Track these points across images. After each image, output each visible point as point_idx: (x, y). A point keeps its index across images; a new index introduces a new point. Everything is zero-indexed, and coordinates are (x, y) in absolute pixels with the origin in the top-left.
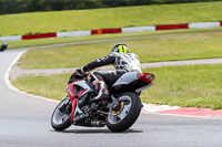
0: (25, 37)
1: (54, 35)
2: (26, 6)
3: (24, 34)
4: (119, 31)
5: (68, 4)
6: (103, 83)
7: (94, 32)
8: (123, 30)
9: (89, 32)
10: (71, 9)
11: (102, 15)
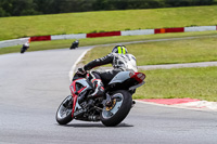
0: (89, 35)
1: (118, 33)
2: (90, 5)
3: (88, 32)
4: (182, 30)
5: (132, 4)
6: (99, 81)
7: (157, 31)
8: (186, 29)
9: (153, 31)
10: (135, 8)
11: (165, 14)
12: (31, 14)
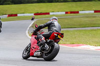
0: (35, 14)
4: (78, 12)
7: (67, 13)
8: (80, 12)
11: (70, 5)
12: (9, 4)
